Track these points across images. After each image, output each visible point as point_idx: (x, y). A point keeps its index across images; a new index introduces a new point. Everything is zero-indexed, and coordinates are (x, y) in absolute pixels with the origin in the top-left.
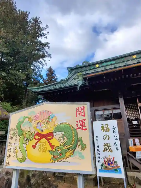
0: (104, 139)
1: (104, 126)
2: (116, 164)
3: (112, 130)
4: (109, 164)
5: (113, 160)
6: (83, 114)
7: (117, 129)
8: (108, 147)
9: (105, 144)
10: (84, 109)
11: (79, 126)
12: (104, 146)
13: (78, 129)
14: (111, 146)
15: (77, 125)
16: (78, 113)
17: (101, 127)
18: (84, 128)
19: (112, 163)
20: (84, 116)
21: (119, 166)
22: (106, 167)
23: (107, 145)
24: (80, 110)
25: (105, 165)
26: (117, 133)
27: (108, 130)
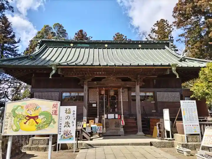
0: (66, 119)
1: (67, 110)
2: (71, 135)
3: (72, 113)
4: (67, 135)
5: (70, 132)
6: (56, 107)
7: (75, 113)
8: (68, 124)
9: (66, 122)
10: (57, 105)
11: (54, 113)
12: (65, 123)
13: (53, 114)
14: (69, 124)
15: (52, 112)
16: (54, 106)
17: (65, 110)
18: (56, 114)
19: (68, 134)
20: (57, 108)
21: (73, 136)
22: (64, 137)
23: (67, 123)
24: (55, 105)
25: (64, 136)
26: (75, 115)
27: (69, 113)
